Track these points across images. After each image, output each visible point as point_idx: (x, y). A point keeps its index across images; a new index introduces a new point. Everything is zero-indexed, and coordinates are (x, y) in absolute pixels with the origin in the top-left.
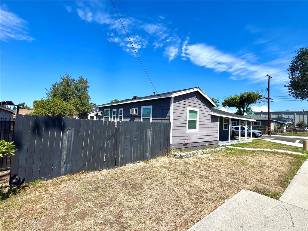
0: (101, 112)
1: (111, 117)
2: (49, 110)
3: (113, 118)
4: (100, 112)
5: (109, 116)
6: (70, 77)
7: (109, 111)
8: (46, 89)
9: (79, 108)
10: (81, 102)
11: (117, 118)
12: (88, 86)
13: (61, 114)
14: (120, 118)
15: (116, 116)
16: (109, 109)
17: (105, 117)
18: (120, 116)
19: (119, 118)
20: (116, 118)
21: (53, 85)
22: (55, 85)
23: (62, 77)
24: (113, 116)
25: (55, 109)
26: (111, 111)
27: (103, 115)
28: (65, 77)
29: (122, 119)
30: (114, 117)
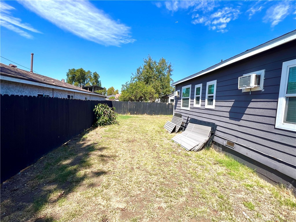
0: (179, 92)
1: (192, 98)
2: (132, 93)
3: (195, 100)
4: (177, 92)
5: (190, 97)
6: (151, 59)
7: (189, 88)
8: (133, 74)
9: (160, 90)
10: (162, 84)
11: (203, 99)
12: (172, 70)
13: (142, 97)
14: (209, 100)
15: (200, 96)
16: (190, 86)
17: (183, 99)
18: (209, 97)
19: (206, 100)
20: (200, 100)
21: (137, 69)
22: (139, 69)
23: (145, 60)
24: (195, 96)
25: (137, 92)
26: (193, 88)
27: (181, 96)
28: (148, 60)
29: (214, 101)
30: (198, 99)
